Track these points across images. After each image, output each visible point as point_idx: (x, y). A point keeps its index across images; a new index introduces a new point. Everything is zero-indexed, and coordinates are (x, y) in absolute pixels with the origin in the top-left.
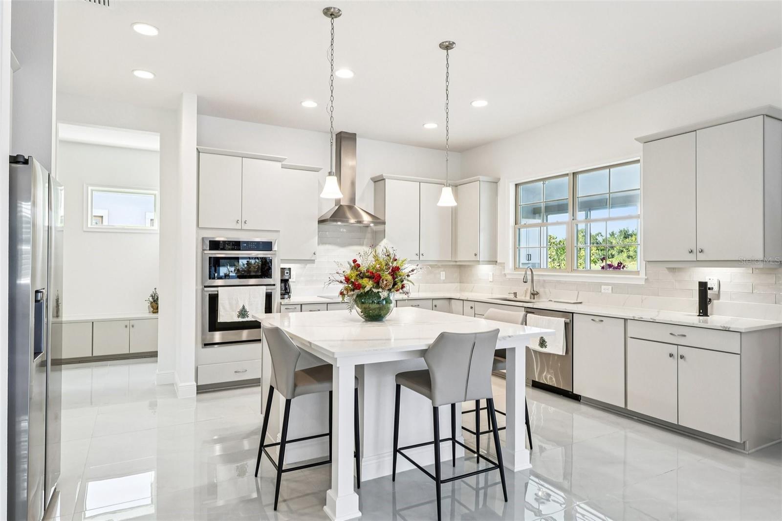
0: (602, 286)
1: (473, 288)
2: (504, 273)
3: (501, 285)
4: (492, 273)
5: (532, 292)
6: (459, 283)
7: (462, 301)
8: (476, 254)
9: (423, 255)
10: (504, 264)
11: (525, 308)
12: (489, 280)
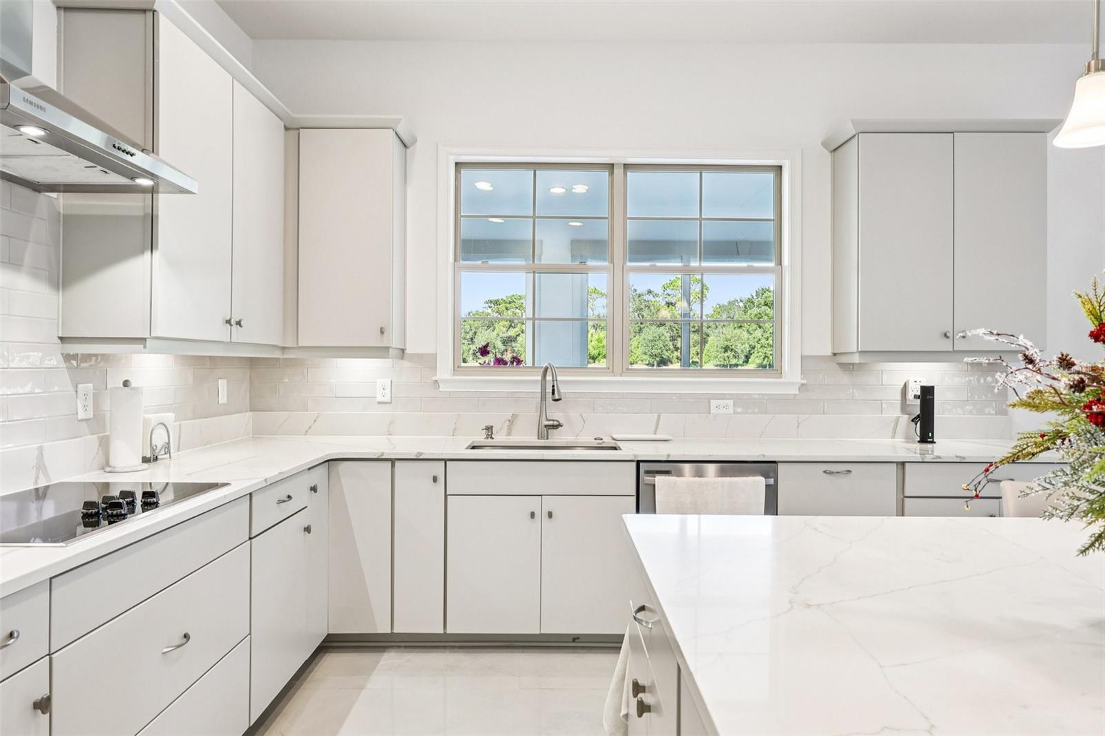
0: (712, 402)
1: (315, 421)
2: (435, 378)
3: (421, 411)
4: (390, 380)
5: (547, 423)
6: (251, 411)
7: (389, 464)
8: (383, 330)
9: (241, 326)
10: (434, 357)
11: (638, 462)
12: (378, 400)
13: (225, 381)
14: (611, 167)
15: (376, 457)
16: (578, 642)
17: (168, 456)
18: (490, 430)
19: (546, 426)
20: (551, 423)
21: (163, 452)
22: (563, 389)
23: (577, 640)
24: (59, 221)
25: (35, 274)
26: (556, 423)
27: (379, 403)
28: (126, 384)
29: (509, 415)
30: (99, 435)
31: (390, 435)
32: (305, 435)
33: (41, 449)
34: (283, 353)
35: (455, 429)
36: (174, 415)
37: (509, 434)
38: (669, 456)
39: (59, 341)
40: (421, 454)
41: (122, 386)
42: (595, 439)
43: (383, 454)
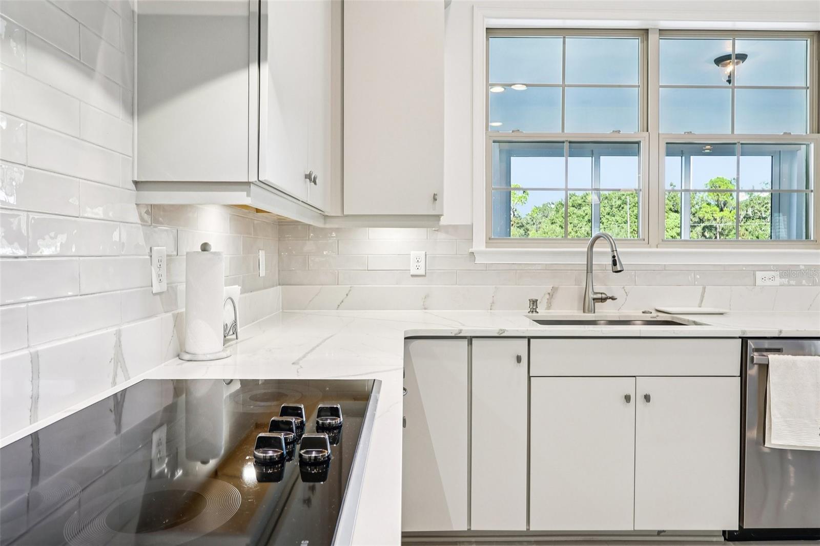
0: (758, 273)
1: (347, 295)
2: (471, 250)
3: (456, 284)
4: (424, 252)
5: (595, 296)
6: (279, 285)
7: (465, 342)
8: (436, 197)
9: (315, 183)
10: (471, 227)
11: (744, 340)
12: (412, 272)
13: (264, 252)
14: (644, 33)
15: (453, 335)
16: (663, 536)
17: (234, 336)
18: (535, 303)
19: (594, 299)
20: (599, 296)
21: (231, 333)
22: (624, 261)
23: (662, 534)
24: (134, 22)
25: (108, 87)
26: (604, 296)
27: (412, 276)
28: (205, 247)
29: (548, 288)
30: (173, 312)
31: (425, 309)
32: (337, 309)
33: (118, 334)
34: (325, 223)
35: (493, 303)
36: (240, 287)
37: (549, 308)
38: (781, 332)
39: (133, 187)
40: (504, 331)
41: (200, 250)
42: (643, 312)
43: (460, 331)
